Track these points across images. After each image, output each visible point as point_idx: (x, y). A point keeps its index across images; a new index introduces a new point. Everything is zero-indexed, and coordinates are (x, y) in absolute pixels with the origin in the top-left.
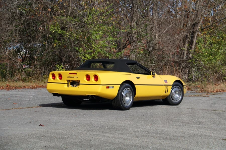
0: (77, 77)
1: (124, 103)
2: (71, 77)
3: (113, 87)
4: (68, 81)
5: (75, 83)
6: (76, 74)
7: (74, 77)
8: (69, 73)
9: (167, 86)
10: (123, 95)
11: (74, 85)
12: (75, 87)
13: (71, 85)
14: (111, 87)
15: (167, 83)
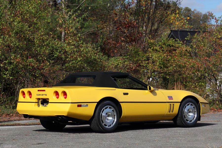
0: (46, 95)
1: (104, 124)
2: (40, 95)
3: (87, 105)
4: (39, 99)
5: (45, 102)
6: (44, 90)
7: (42, 95)
8: (38, 91)
9: (172, 104)
10: (102, 114)
11: (44, 104)
12: (46, 106)
13: (41, 104)
14: (83, 105)
15: (173, 99)
